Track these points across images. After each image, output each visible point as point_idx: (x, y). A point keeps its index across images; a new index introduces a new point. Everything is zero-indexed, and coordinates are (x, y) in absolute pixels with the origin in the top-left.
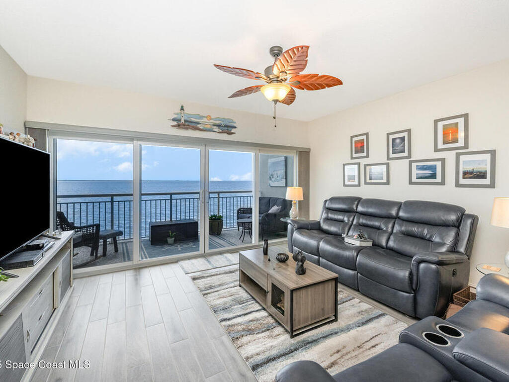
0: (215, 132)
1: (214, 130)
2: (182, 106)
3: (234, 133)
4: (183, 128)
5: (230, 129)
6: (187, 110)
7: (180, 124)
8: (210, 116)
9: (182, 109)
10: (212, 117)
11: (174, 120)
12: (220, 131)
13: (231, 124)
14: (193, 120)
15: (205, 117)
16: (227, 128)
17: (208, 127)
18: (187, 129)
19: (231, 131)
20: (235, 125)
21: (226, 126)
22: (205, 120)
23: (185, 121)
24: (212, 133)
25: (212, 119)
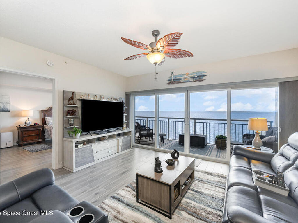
0: (191, 82)
1: (190, 81)
2: (172, 72)
3: (205, 80)
4: (172, 84)
5: (201, 78)
6: (175, 74)
7: (171, 82)
8: (188, 73)
9: (172, 74)
10: (189, 73)
11: (168, 81)
12: (194, 80)
13: (203, 74)
14: (178, 78)
15: (185, 74)
16: (200, 78)
17: (186, 80)
18: (174, 84)
19: (202, 79)
20: (205, 74)
21: (198, 76)
22: (185, 76)
23: (174, 80)
24: (189, 83)
25: (190, 74)
